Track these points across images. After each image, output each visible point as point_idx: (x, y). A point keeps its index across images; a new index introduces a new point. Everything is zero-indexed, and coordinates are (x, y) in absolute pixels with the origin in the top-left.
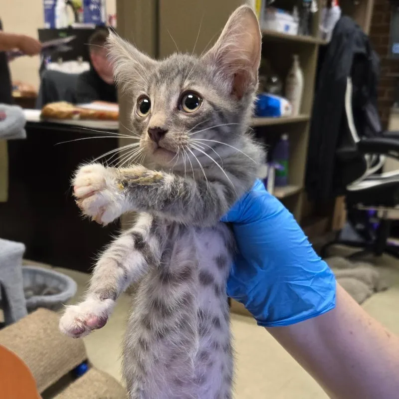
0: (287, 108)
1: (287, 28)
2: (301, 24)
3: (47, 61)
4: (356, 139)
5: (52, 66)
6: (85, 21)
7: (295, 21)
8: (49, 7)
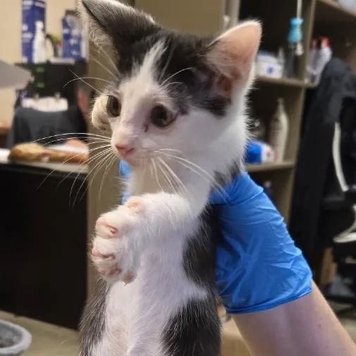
0: (269, 155)
1: (271, 70)
2: (286, 66)
3: (23, 96)
4: (344, 188)
5: (28, 103)
6: (65, 56)
7: (280, 63)
8: (27, 41)
